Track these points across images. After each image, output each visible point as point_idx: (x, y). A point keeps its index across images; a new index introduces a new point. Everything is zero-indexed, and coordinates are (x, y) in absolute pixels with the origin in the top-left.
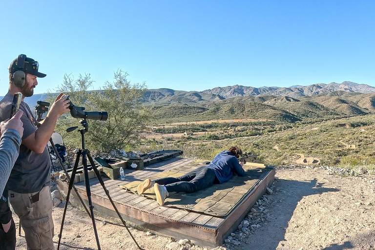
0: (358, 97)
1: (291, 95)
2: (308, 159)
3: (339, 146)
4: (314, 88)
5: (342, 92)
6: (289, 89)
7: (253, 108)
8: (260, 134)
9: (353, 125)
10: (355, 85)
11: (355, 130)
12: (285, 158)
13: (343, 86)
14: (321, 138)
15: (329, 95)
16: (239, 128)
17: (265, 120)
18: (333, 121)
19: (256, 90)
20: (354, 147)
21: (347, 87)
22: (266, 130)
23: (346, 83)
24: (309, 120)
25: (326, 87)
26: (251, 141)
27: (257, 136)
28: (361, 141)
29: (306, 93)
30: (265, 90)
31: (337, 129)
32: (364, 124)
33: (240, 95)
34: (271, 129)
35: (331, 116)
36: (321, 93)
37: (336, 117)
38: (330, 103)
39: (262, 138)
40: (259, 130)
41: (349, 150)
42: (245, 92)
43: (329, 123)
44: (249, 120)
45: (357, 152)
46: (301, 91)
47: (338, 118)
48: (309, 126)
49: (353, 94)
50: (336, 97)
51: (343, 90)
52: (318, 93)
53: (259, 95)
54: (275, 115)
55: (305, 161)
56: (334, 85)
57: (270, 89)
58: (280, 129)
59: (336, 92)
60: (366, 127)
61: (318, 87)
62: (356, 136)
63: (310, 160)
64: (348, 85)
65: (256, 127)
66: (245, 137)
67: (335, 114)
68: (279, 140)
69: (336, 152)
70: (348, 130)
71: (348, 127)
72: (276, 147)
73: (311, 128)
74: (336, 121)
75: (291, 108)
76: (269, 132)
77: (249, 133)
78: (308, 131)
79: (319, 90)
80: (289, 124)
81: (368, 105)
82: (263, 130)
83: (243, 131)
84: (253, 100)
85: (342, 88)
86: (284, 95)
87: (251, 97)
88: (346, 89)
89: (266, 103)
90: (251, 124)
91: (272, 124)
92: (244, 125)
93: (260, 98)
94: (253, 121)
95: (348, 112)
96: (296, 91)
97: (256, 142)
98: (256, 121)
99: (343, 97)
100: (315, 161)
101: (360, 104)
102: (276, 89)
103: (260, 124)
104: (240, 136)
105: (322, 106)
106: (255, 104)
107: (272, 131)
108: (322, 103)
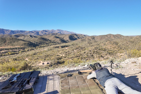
0: (64, 36)
1: (32, 34)
2: (44, 63)
3: (57, 56)
4: (44, 31)
5: (57, 34)
6: (32, 32)
7: (11, 41)
8: (16, 54)
9: (62, 47)
10: (62, 31)
11: (63, 48)
12: (33, 64)
13: (57, 31)
14: (49, 53)
15: (51, 35)
16: (3, 51)
17: (19, 47)
18: (53, 45)
19: (13, 32)
20: (64, 55)
21: (59, 32)
22: (20, 51)
23: (58, 30)
24: (42, 46)
25: (49, 31)
26: (12, 58)
27: (15, 55)
28: (66, 53)
29: (40, 34)
30: (18, 32)
31: (56, 49)
32: (67, 46)
33: (2, 34)
34: (23, 51)
35: (53, 44)
36: (47, 34)
37: (54, 44)
38: (51, 38)
39: (18, 55)
40: (16, 52)
41: (62, 57)
42: (5, 32)
43: (52, 46)
44: (9, 47)
45: (65, 57)
46: (38, 33)
47: (55, 44)
48: (43, 48)
49: (61, 34)
50: (54, 36)
51: (57, 33)
52: (46, 34)
53: (15, 34)
54: (25, 44)
55: (43, 64)
56: (53, 31)
57: (21, 31)
58: (28, 50)
59: (54, 34)
60: (68, 47)
61: (46, 31)
62: (64, 51)
63: (46, 63)
64: (59, 30)
65: (14, 50)
66: (8, 56)
67: (54, 43)
68: (28, 56)
69: (56, 58)
70: (60, 49)
71: (60, 47)
72: (27, 59)
73: (44, 49)
74: (55, 45)
75: (33, 40)
76: (22, 52)
77: (10, 54)
78: (42, 50)
79: (46, 32)
80: (32, 48)
81: (68, 39)
82: (18, 51)
83: (5, 53)
84: (11, 37)
85: (57, 32)
86: (29, 34)
87: (10, 35)
88: (58, 32)
89: (19, 38)
90: (11, 49)
91: (24, 49)
92: (6, 49)
93: (15, 35)
94: (12, 47)
95: (60, 42)
96: (35, 33)
97: (15, 58)
98: (14, 47)
99: (57, 36)
100: (48, 63)
101: (64, 39)
102: (24, 31)
103: (16, 48)
104: (4, 56)
105: (48, 39)
106: (12, 38)
107: (24, 52)
108: (48, 38)
